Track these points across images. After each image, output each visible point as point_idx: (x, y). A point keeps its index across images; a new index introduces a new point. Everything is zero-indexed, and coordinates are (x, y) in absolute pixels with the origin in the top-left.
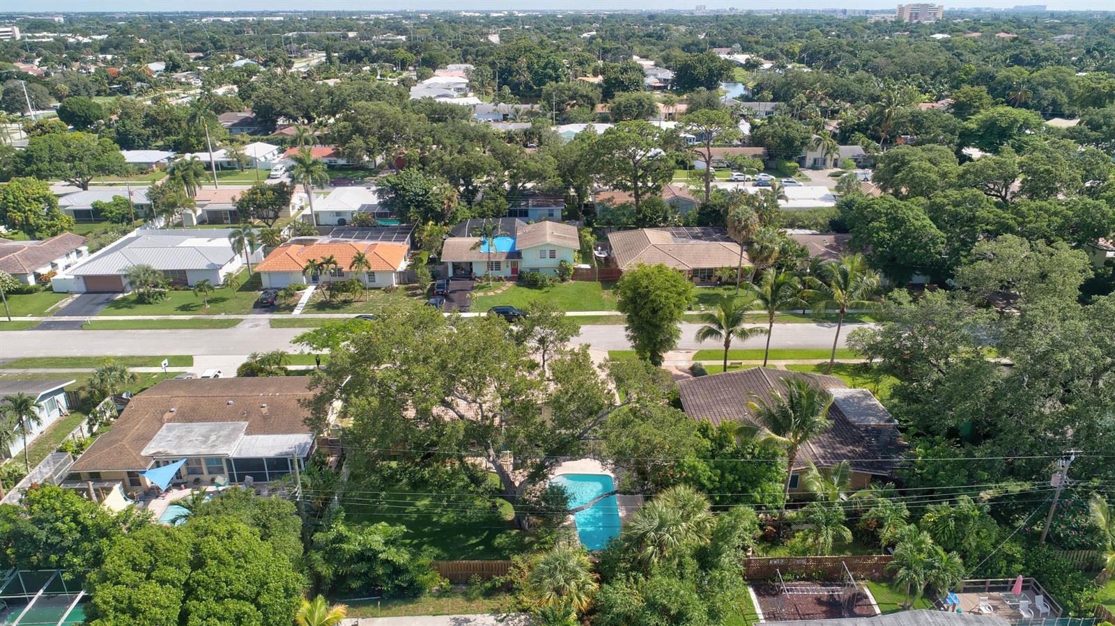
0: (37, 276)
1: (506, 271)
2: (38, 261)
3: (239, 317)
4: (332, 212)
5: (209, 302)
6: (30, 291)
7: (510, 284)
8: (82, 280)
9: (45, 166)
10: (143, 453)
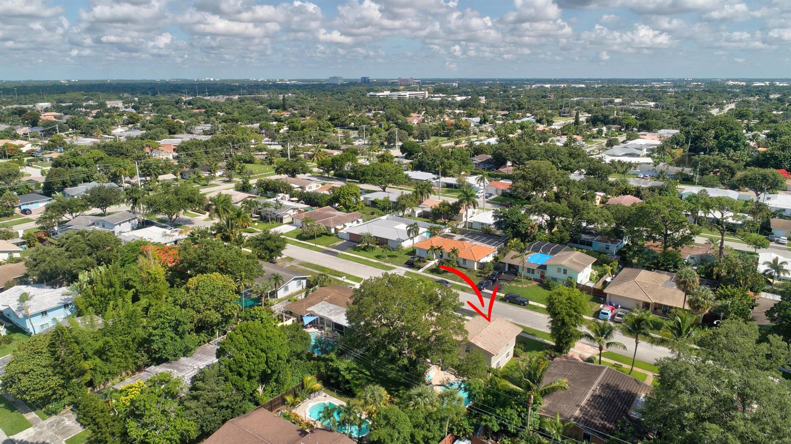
0: (336, 229)
1: (537, 275)
3: (393, 266)
5: (389, 256)
6: (330, 235)
7: (535, 283)
8: (349, 234)
10: (307, 310)
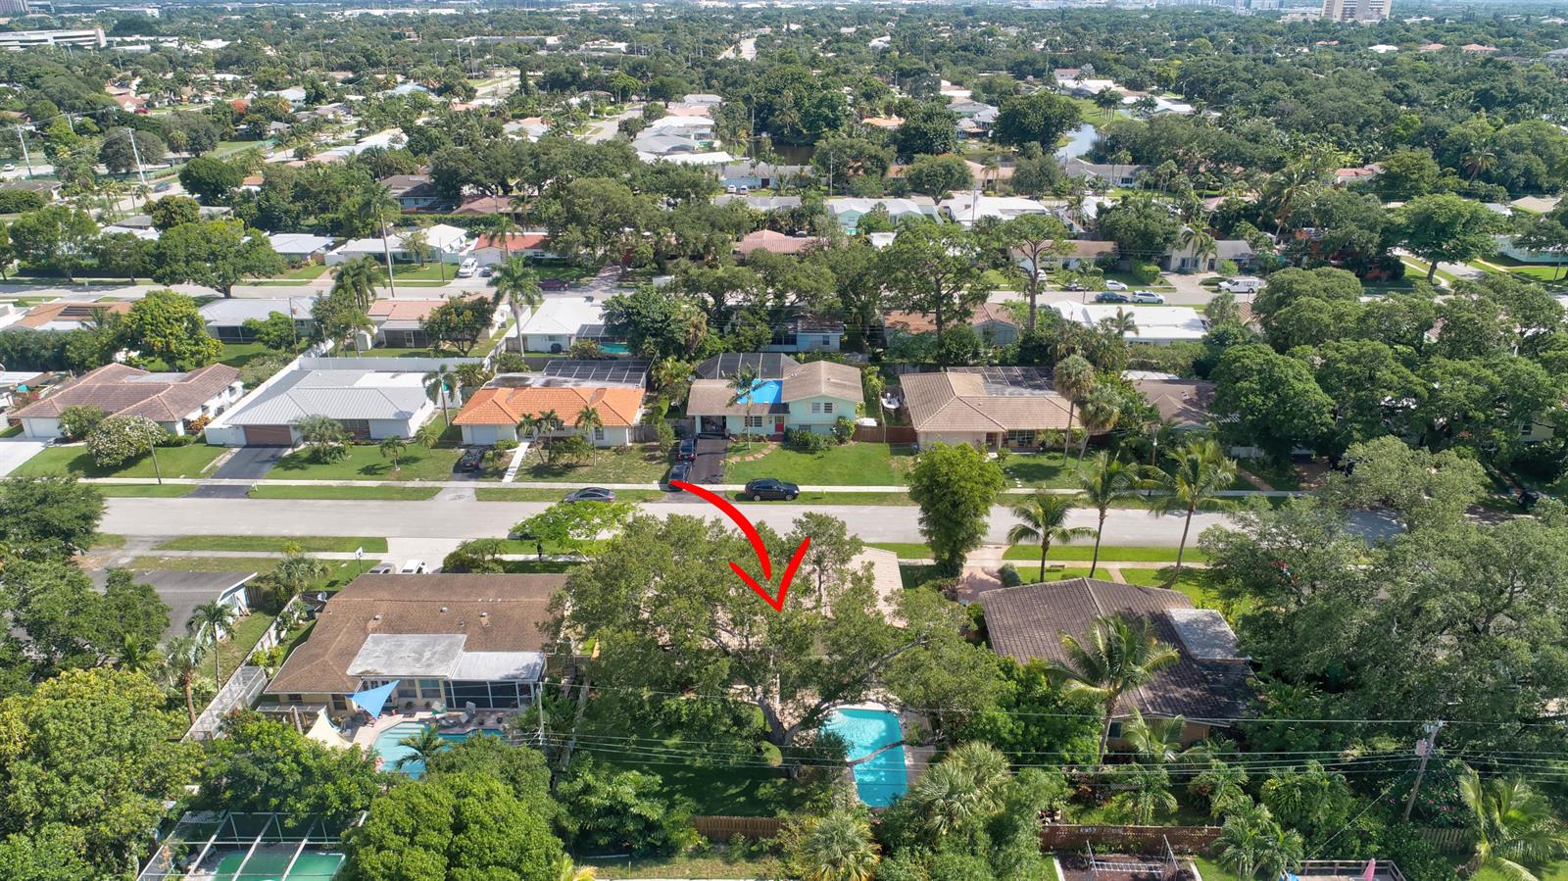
0: (187, 424)
1: (769, 428)
2: (187, 403)
3: (438, 484)
4: (544, 335)
5: (399, 462)
6: (179, 444)
7: (774, 445)
8: (241, 430)
9: (181, 267)
10: (349, 673)
